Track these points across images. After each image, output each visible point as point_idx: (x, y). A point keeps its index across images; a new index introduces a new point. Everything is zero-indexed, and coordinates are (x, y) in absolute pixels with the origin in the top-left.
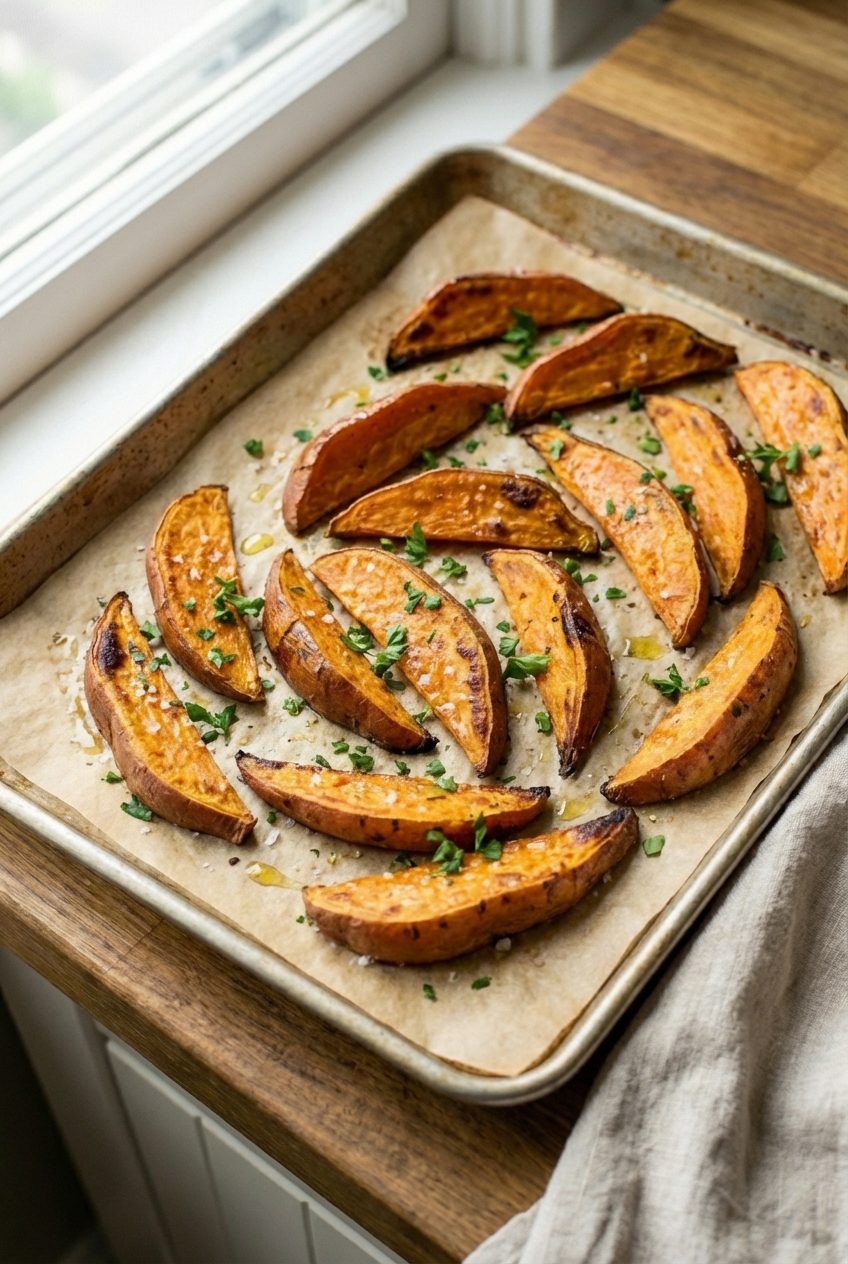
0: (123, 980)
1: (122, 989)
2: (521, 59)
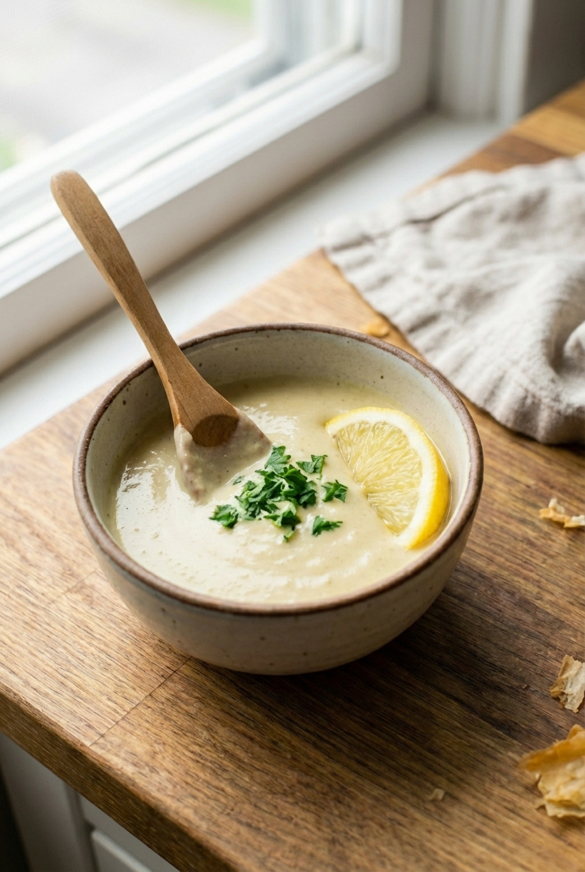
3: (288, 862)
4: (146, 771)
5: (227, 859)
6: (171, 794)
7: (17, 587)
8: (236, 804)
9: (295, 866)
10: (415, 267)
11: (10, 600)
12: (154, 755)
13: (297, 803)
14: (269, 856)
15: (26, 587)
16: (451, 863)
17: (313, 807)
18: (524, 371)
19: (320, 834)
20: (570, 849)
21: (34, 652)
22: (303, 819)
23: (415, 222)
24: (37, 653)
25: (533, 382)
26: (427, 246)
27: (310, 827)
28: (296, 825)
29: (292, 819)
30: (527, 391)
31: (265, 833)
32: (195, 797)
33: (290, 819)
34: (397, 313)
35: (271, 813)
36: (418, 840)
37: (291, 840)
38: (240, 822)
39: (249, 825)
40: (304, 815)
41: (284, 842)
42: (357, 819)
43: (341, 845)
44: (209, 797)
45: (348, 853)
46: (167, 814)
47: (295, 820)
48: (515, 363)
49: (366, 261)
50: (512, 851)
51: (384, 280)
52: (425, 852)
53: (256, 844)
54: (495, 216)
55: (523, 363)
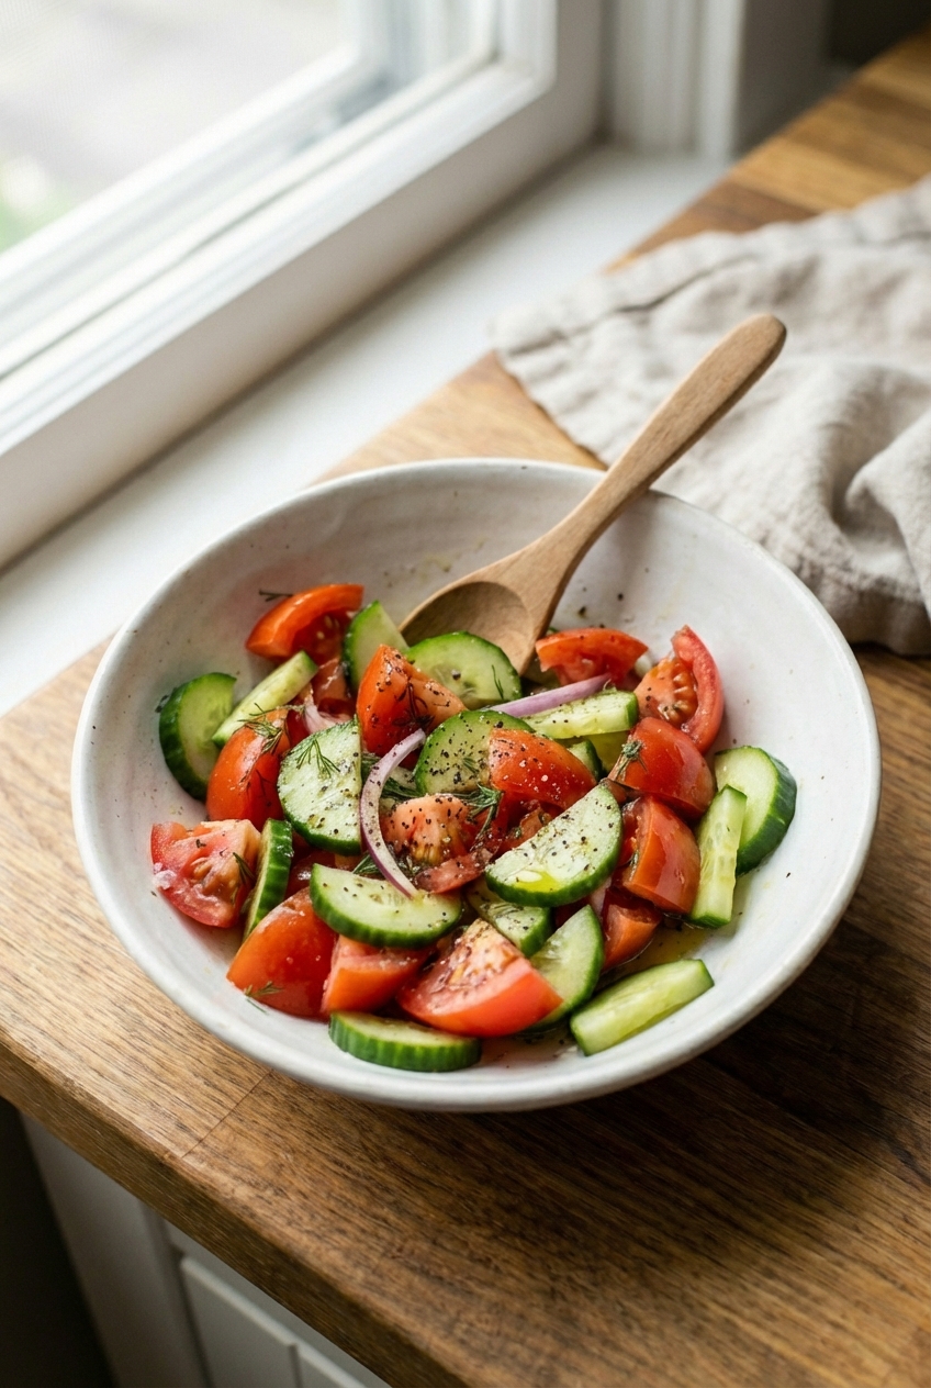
0: (201, 1167)
1: (200, 1178)
2: (690, 145)
3: (488, 1328)
4: (269, 1193)
5: (396, 1325)
6: (309, 1228)
7: (62, 911)
8: (405, 1240)
9: (499, 1334)
10: (630, 375)
11: (51, 934)
12: (279, 1168)
13: (495, 1237)
14: (458, 1320)
15: (75, 912)
16: (728, 1321)
17: (518, 1242)
18: (796, 529)
19: (533, 1283)
20: (904, 1295)
21: (92, 1012)
22: (505, 1261)
23: (627, 310)
24: (97, 1015)
25: (811, 543)
26: (646, 345)
27: (516, 1273)
28: (497, 1269)
29: (489, 1260)
30: (801, 558)
31: (451, 1284)
32: (342, 1232)
33: (486, 1262)
34: (607, 445)
35: (456, 1253)
36: (679, 1288)
37: (490, 1294)
38: (413, 1269)
39: (425, 1273)
40: (506, 1254)
41: (480, 1297)
42: (587, 1260)
43: (564, 1298)
44: (363, 1231)
45: (575, 1311)
46: (303, 1259)
47: (495, 1261)
48: (782, 518)
49: (559, 369)
50: (816, 1300)
51: (586, 398)
52: (690, 1306)
53: (437, 1302)
54: (741, 300)
55: (794, 518)
